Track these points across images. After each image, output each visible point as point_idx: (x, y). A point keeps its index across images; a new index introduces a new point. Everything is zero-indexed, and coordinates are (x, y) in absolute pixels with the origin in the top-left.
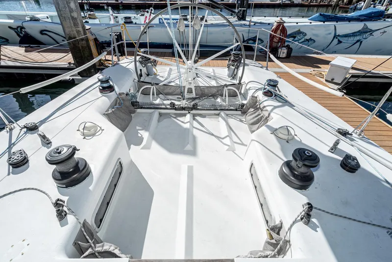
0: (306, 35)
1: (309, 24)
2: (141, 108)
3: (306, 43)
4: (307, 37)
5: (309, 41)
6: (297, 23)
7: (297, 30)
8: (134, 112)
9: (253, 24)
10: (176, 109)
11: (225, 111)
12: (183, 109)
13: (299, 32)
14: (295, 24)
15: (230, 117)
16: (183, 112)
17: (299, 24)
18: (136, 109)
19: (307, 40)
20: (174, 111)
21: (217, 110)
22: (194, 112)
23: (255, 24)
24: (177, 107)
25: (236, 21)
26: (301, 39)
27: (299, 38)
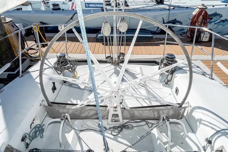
0: (222, 16)
1: (224, 6)
3: (222, 23)
4: (223, 18)
5: (224, 22)
6: (213, 6)
7: (213, 12)
9: (172, 8)
13: (215, 14)
14: (212, 7)
17: (215, 7)
19: (222, 20)
23: (174, 8)
25: (155, 5)
26: (217, 20)
27: (215, 19)
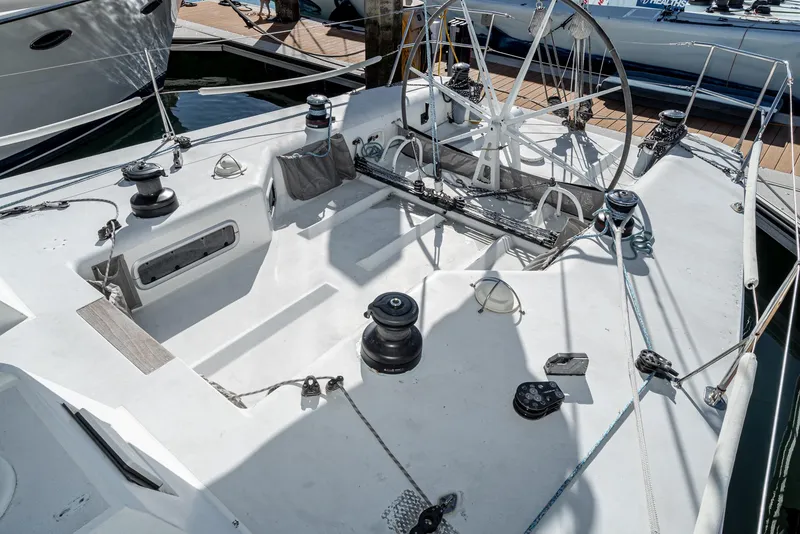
2: (369, 175)
8: (351, 176)
10: (421, 197)
11: (514, 237)
12: (435, 200)
15: (516, 253)
16: (433, 207)
18: (357, 173)
20: (417, 200)
21: (500, 227)
22: (451, 214)
24: (426, 193)
